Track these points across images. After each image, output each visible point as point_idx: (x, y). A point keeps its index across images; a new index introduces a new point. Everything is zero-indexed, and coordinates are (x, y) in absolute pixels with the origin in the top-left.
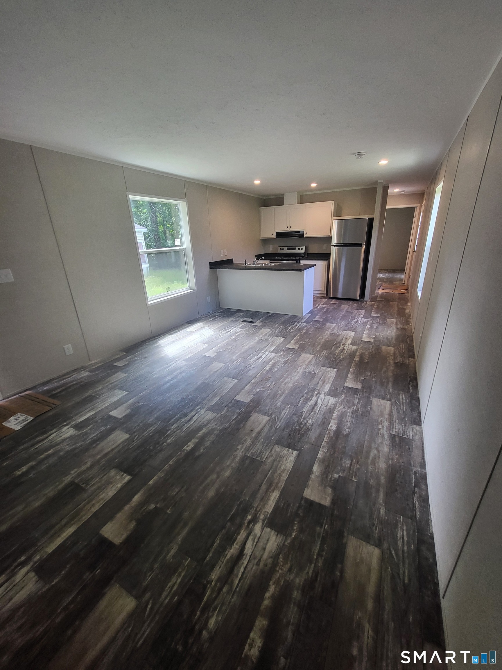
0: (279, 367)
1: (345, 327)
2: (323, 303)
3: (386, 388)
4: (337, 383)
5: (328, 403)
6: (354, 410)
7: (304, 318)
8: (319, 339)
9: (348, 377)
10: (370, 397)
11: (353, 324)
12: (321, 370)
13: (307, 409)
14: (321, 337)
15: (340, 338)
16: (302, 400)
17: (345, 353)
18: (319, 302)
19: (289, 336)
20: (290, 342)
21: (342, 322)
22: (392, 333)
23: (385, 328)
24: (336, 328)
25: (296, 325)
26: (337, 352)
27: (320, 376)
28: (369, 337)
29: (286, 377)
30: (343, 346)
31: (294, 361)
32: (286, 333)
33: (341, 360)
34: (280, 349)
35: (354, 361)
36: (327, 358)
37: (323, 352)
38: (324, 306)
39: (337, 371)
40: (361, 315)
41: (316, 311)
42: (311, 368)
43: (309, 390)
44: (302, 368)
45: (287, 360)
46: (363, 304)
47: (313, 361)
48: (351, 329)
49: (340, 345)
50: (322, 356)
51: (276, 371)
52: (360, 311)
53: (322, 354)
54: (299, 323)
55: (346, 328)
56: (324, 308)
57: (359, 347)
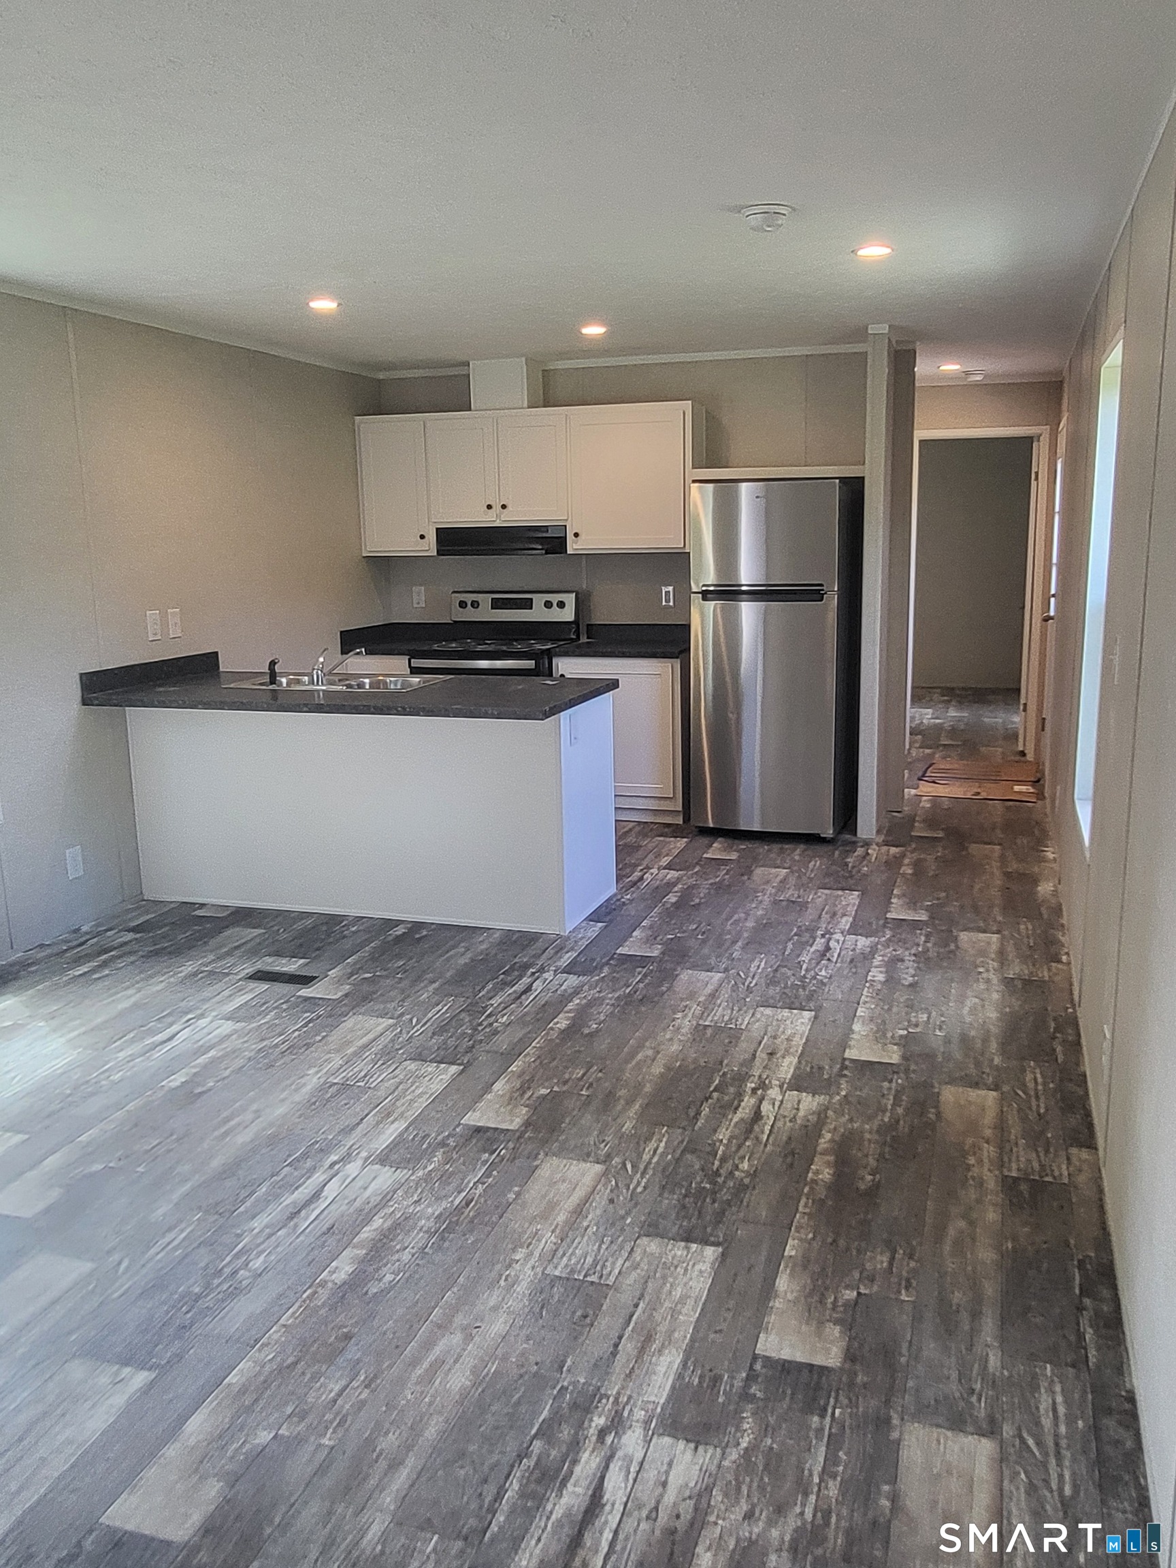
0: (406, 1256)
1: (768, 985)
2: (665, 861)
3: (970, 1348)
4: (719, 1338)
5: (660, 1489)
6: (804, 1523)
7: (569, 944)
8: (639, 1065)
9: (776, 1296)
10: (888, 1420)
11: (804, 967)
12: (637, 1256)
13: (537, 1551)
14: (650, 1053)
15: (741, 1051)
16: (514, 1485)
17: (765, 1137)
18: (651, 856)
19: (488, 1052)
20: (488, 1088)
21: (752, 960)
22: (983, 1006)
23: (952, 980)
24: (725, 993)
25: (528, 989)
26: (723, 1134)
27: (626, 1298)
28: (880, 1035)
29: (439, 1327)
30: (753, 1101)
31: (497, 1207)
32: (472, 1036)
33: (741, 1188)
34: (428, 1136)
35: (806, 1190)
36: (669, 1178)
37: (652, 1145)
38: (673, 874)
39: (723, 1254)
40: (845, 919)
41: (631, 901)
42: (583, 1250)
43: (560, 1407)
44: (537, 1254)
45: (459, 1210)
46: (850, 860)
47: (600, 1202)
48: (796, 997)
49: (740, 1096)
50: (646, 1168)
51: (392, 1286)
52: (838, 896)
53: (646, 1157)
54: (546, 975)
55: (771, 992)
56: (671, 885)
57: (831, 1097)
